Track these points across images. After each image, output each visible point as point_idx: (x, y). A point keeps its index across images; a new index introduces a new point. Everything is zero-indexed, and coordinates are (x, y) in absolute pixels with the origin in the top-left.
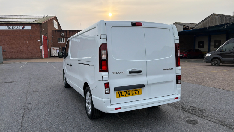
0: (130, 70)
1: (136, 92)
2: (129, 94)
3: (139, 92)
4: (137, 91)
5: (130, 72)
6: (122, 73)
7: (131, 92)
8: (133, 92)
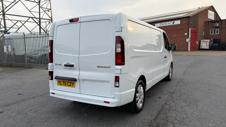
1: (70, 84)
2: (65, 84)
4: (72, 84)
5: (65, 65)
7: (67, 83)
8: (68, 83)
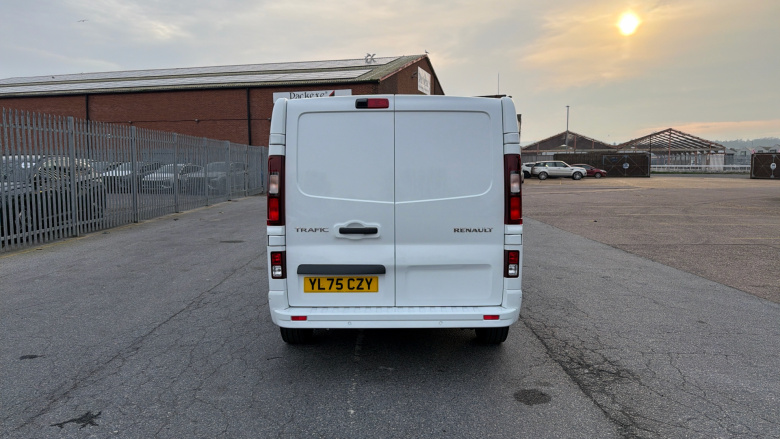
0: (344, 225)
1: (360, 284)
2: (339, 286)
3: (369, 284)
4: (365, 281)
5: (343, 231)
6: (322, 230)
7: (345, 283)
8: (351, 281)
